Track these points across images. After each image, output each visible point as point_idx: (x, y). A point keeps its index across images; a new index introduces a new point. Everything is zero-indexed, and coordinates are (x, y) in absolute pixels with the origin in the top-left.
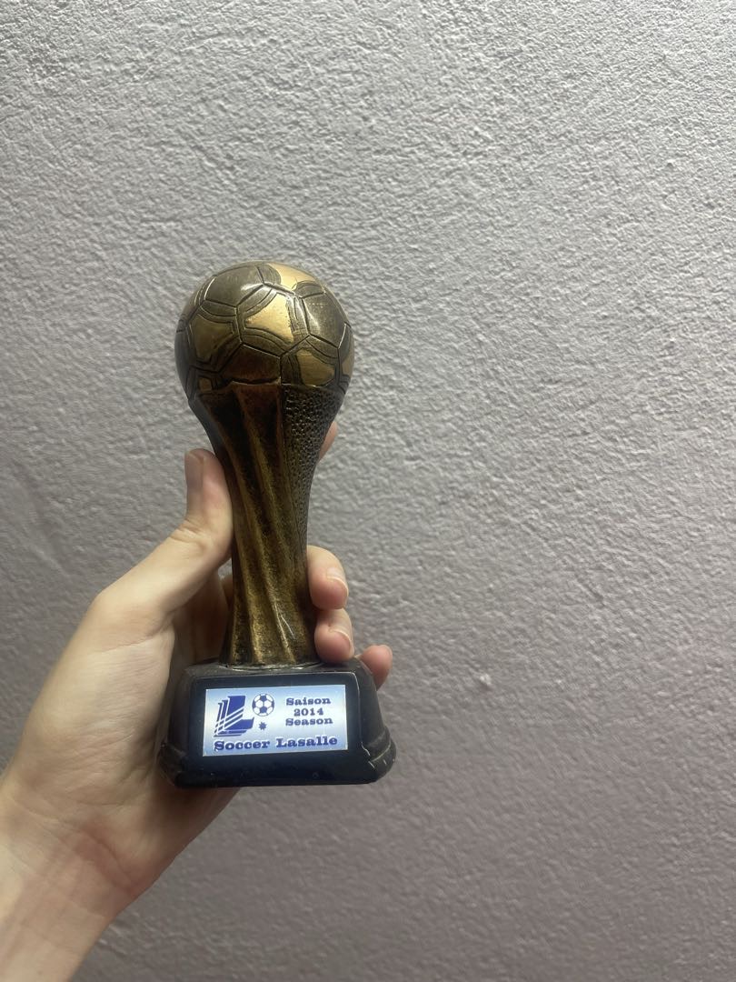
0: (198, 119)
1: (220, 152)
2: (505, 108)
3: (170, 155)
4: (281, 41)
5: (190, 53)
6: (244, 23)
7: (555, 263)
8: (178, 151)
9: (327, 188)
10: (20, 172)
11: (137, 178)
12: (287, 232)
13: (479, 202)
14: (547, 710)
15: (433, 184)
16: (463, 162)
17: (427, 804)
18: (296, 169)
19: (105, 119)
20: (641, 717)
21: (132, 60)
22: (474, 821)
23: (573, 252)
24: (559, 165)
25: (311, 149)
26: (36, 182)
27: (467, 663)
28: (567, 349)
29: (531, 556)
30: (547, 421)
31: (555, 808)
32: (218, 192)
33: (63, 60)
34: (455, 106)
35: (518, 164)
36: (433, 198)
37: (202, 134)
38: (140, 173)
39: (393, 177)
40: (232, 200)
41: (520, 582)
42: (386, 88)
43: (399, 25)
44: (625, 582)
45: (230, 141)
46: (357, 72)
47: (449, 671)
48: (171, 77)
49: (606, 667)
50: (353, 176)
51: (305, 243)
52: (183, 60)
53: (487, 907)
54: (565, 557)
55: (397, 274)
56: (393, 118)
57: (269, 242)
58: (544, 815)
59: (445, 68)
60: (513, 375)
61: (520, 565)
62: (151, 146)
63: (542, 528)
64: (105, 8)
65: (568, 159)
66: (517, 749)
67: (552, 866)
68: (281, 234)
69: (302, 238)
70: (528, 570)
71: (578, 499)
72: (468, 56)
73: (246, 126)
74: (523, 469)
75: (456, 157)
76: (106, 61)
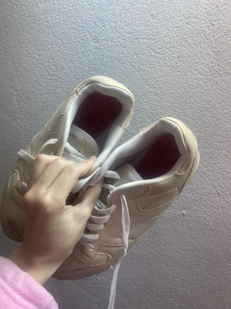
0: (133, 58)
1: (137, 67)
2: (213, 64)
3: (125, 66)
4: (158, 42)
5: (135, 42)
6: (150, 36)
7: (220, 104)
8: (127, 66)
9: (164, 79)
10: (85, 66)
11: (115, 71)
12: (151, 89)
13: (203, 87)
14: (200, 223)
15: (192, 81)
16: (200, 77)
17: (162, 245)
18: (156, 73)
19: (110, 56)
20: (226, 229)
21: (119, 42)
22: (174, 252)
23: (226, 102)
24: (225, 80)
25: (161, 69)
26: (89, 69)
27: (180, 207)
28: (220, 127)
29: (202, 180)
30: (212, 145)
31: (198, 251)
32: (135, 77)
33: (102, 40)
34: (200, 63)
35: (215, 79)
36: (191, 85)
37: (134, 62)
38: (116, 70)
39: (181, 78)
40: (138, 79)
41: (198, 187)
42: (183, 56)
43: (189, 41)
44: (227, 190)
45: (141, 65)
46: (177, 52)
47: (174, 209)
48: (129, 48)
49: (218, 213)
50: (171, 77)
51: (155, 92)
52: (132, 44)
53: (174, 277)
54: (211, 182)
55: (178, 102)
56: (184, 64)
57: (146, 91)
58: (194, 253)
59: (199, 53)
60: (205, 132)
61: (199, 182)
62: (120, 64)
63: (206, 173)
64: (115, 28)
65: (228, 79)
66: (190, 233)
67: (195, 268)
68: (150, 89)
69: (155, 91)
70: (200, 184)
71: (217, 167)
72: (206, 51)
73: (145, 62)
74: (204, 157)
75: (199, 75)
76: (113, 42)
